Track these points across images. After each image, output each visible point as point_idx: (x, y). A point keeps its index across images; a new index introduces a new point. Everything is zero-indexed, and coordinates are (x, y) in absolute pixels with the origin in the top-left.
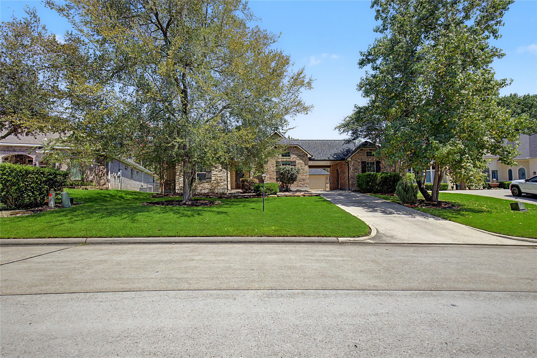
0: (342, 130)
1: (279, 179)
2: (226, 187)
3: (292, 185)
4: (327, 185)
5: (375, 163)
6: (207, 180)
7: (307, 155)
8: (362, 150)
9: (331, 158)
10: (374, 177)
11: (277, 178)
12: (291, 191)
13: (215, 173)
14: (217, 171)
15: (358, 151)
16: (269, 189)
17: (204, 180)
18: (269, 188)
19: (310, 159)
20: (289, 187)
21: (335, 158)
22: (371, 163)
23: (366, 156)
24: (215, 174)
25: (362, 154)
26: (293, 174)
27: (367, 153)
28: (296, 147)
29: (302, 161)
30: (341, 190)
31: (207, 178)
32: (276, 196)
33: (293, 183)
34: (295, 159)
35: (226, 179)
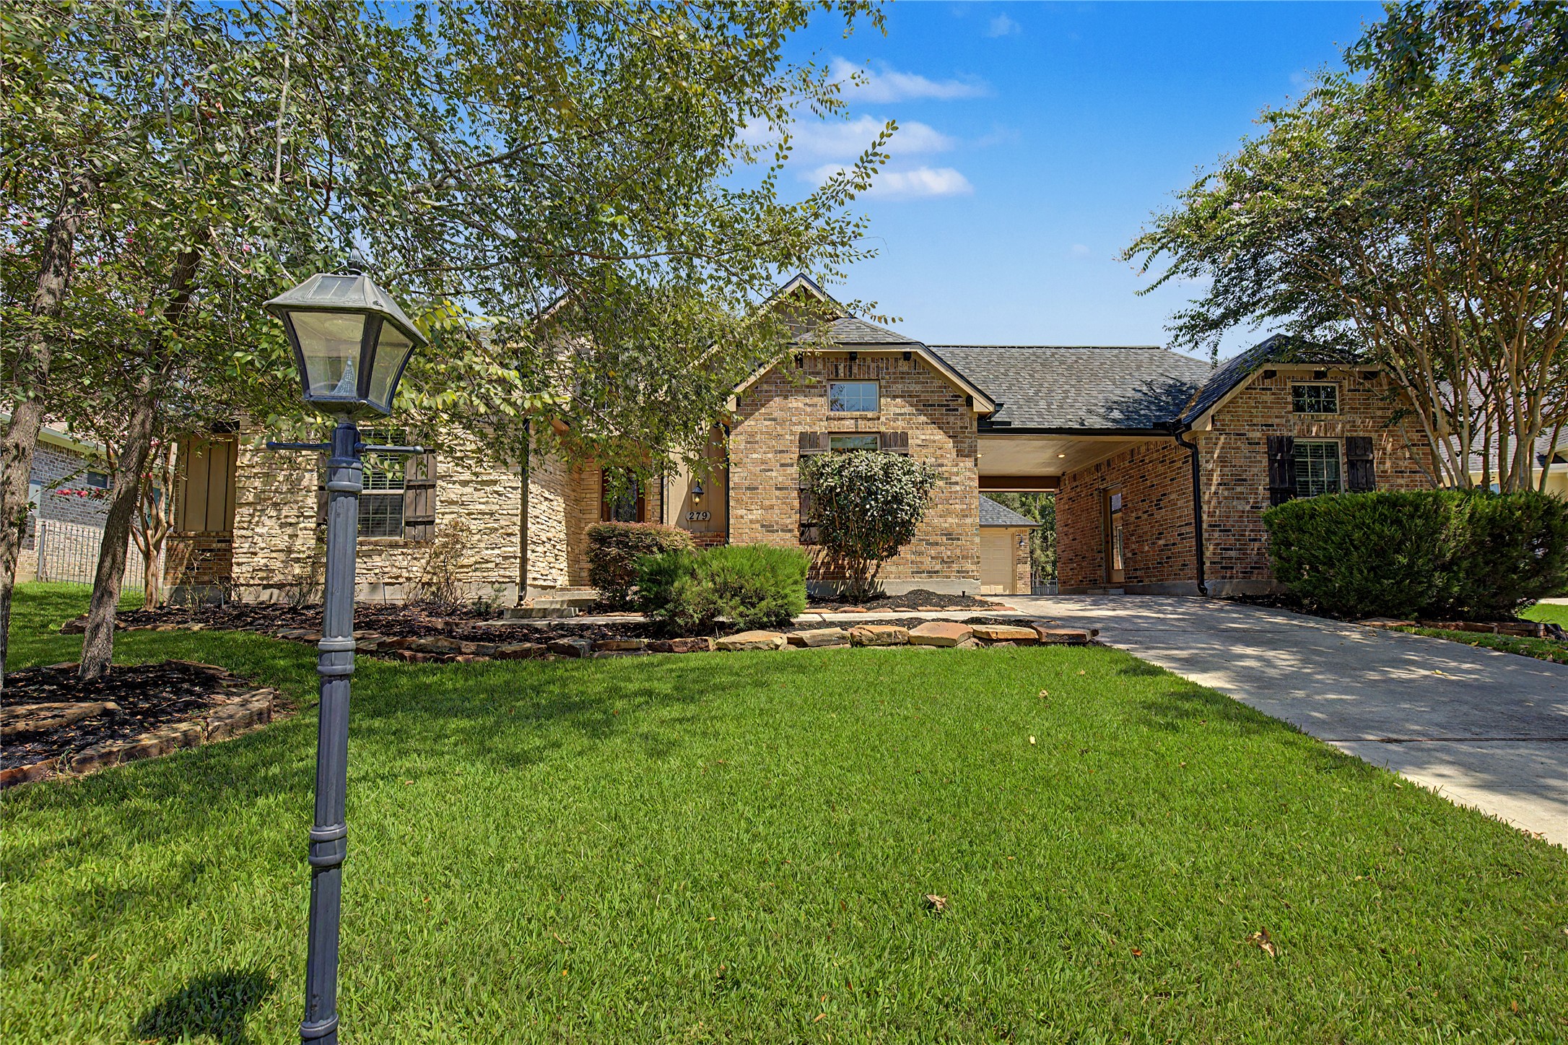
0: (1166, 260)
1: (814, 532)
2: (516, 573)
3: (888, 566)
4: (1020, 568)
5: (1341, 450)
6: (411, 531)
7: (969, 400)
8: (1270, 374)
9: (1096, 422)
10: (1426, 516)
11: (804, 527)
12: (882, 596)
13: (454, 492)
14: (465, 483)
15: (1249, 380)
16: (736, 592)
17: (391, 533)
18: (732, 579)
19: (986, 425)
20: (868, 575)
21: (1114, 421)
22: (1316, 450)
23: (1290, 407)
24: (454, 497)
25: (1268, 397)
26: (897, 499)
27: (1297, 392)
28: (907, 356)
29: (939, 436)
30: (1129, 591)
31: (408, 524)
32: (779, 638)
33: (893, 552)
34: (900, 425)
35: (517, 529)
